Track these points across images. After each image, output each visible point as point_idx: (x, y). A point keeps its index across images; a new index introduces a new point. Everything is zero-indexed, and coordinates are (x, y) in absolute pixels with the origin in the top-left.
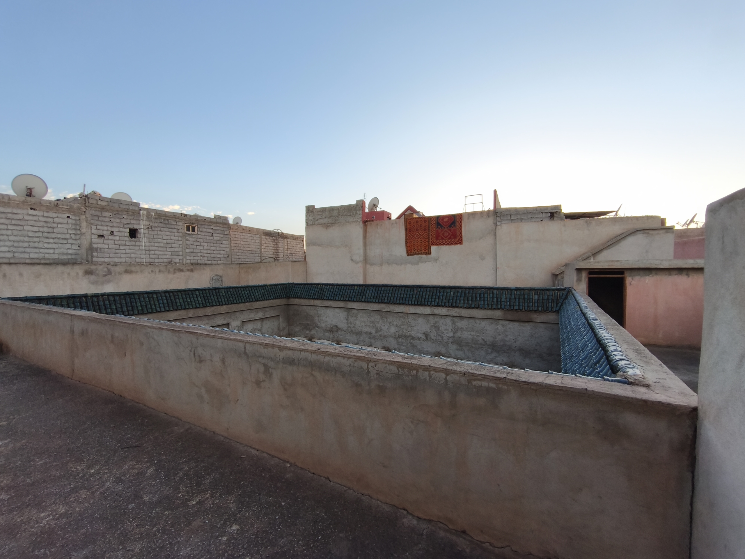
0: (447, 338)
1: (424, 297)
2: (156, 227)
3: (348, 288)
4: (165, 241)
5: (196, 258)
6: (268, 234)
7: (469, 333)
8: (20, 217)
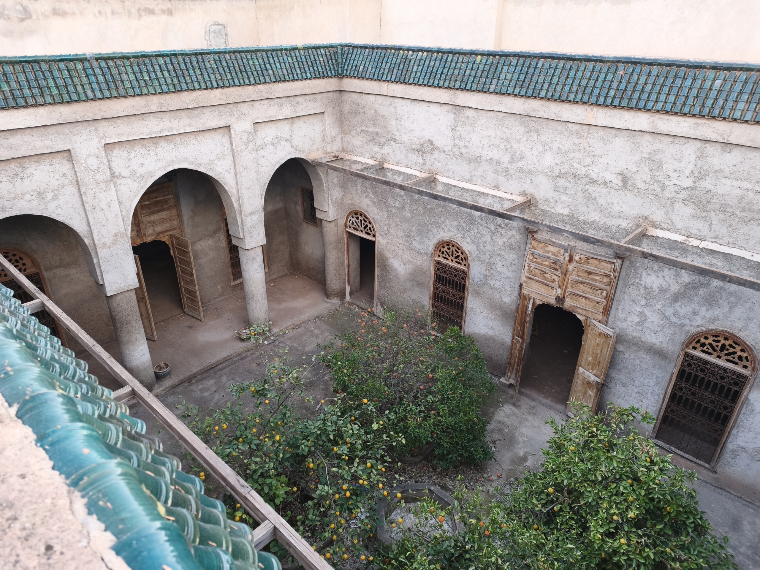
0: (676, 188)
1: (639, 87)
3: (461, 59)
7: (736, 183)
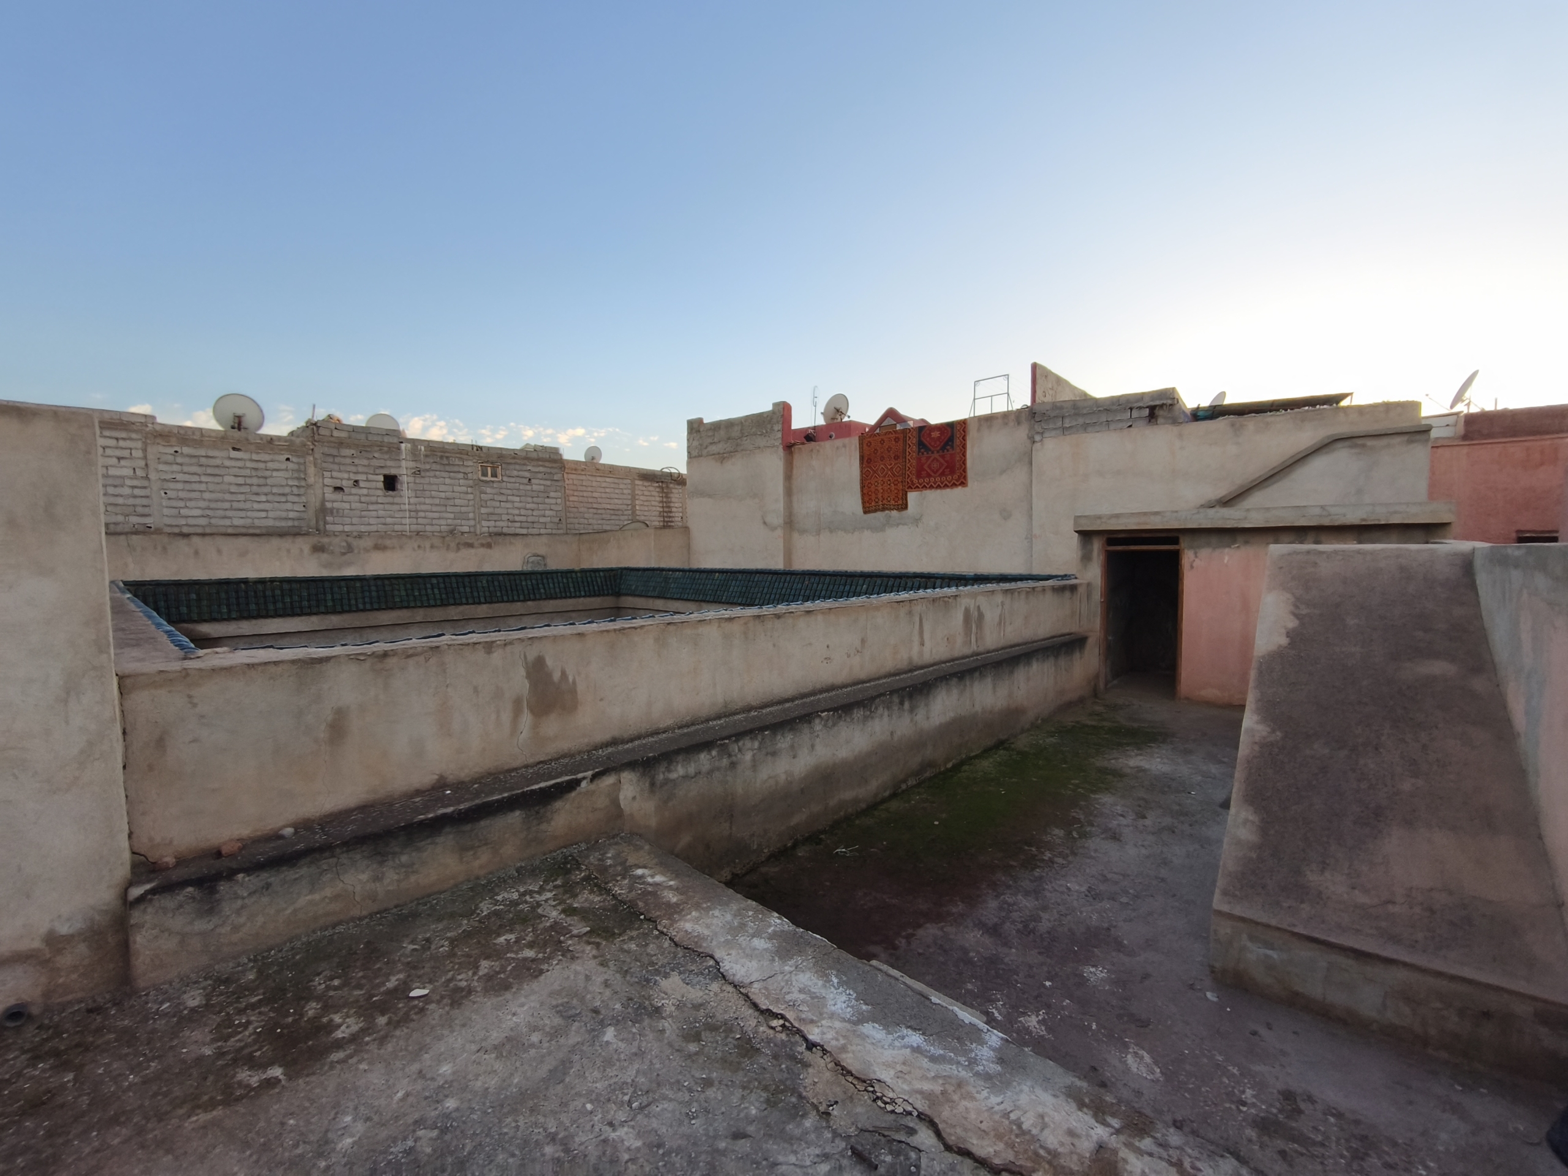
2: (427, 470)
4: (443, 495)
5: (499, 524)
6: (648, 477)
8: (218, 462)
